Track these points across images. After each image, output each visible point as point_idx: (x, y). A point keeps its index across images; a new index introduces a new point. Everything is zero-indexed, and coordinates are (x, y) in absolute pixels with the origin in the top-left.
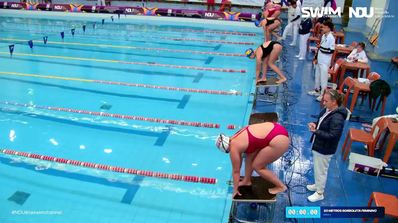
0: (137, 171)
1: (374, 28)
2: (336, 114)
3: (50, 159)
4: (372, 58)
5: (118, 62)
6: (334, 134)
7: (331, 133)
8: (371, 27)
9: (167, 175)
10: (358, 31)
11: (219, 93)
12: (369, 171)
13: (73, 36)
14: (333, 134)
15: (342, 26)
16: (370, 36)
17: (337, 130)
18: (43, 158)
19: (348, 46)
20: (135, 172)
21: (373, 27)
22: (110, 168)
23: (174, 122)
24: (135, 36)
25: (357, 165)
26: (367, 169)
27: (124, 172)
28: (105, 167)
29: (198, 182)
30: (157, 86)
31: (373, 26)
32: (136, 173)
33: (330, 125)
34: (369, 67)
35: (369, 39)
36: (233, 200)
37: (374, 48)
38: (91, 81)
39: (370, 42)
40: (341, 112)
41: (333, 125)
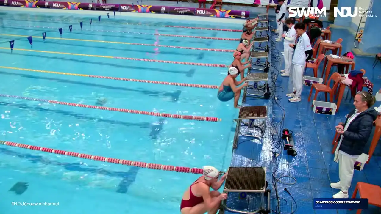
0: (131, 162)
2: (365, 116)
4: (357, 54)
5: (113, 58)
6: (364, 135)
10: (344, 28)
11: (209, 87)
13: (71, 32)
14: (362, 135)
15: (328, 22)
17: (367, 131)
19: (333, 42)
22: (106, 159)
23: (167, 115)
24: (130, 33)
27: (118, 163)
28: (101, 159)
29: (189, 172)
30: (149, 81)
32: (130, 164)
33: (360, 126)
36: (224, 190)
37: (359, 44)
38: (87, 76)
39: (355, 39)
40: (371, 113)
41: (362, 127)
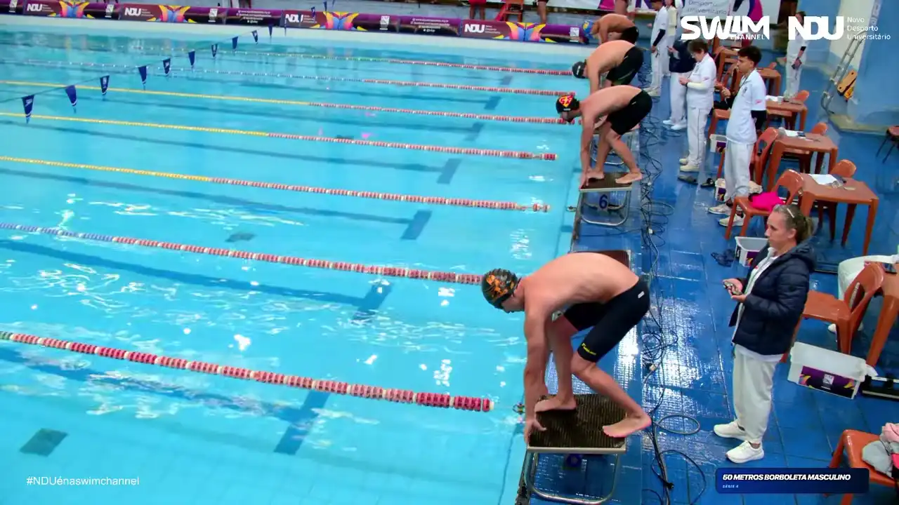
0: (311, 382)
1: (847, 58)
2: (791, 262)
3: (115, 354)
4: (842, 127)
5: (268, 135)
6: (789, 306)
7: (784, 305)
8: (841, 56)
9: (378, 392)
10: (810, 66)
11: (497, 206)
12: (833, 383)
13: (167, 76)
14: (787, 307)
15: (774, 53)
16: (838, 77)
17: (796, 296)
18: (100, 352)
20: (307, 384)
21: (844, 57)
22: (251, 374)
23: (394, 272)
24: (306, 77)
25: (806, 371)
26: (829, 379)
27: (282, 383)
28: (240, 373)
29: (448, 406)
30: (355, 192)
31: (846, 54)
32: (310, 387)
33: (781, 286)
34: (836, 148)
35: (836, 83)
36: (529, 447)
37: (847, 105)
38: (206, 179)
39: (838, 92)
40: (804, 255)
41: (785, 287)
